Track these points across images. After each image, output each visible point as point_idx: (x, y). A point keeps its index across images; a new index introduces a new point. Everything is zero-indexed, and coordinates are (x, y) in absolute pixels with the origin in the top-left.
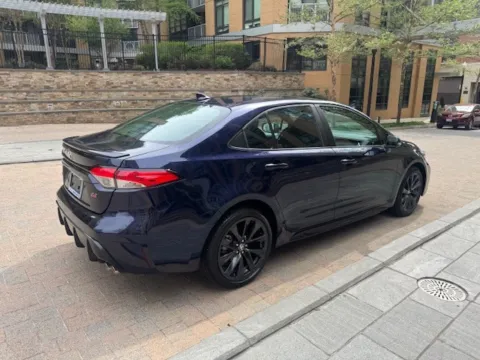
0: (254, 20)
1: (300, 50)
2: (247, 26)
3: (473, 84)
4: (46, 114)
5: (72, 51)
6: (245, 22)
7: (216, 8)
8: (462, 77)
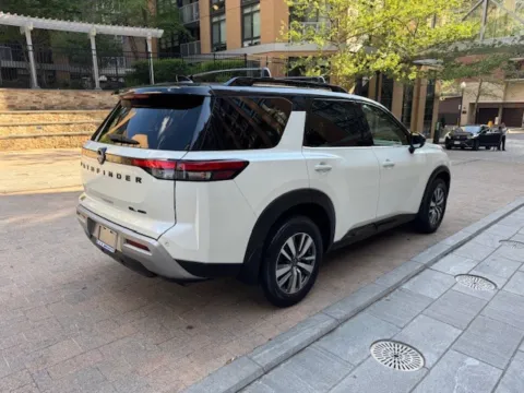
0: (252, 38)
1: (305, 71)
2: (246, 44)
3: (472, 105)
4: (35, 137)
5: (50, 67)
6: (243, 40)
7: (212, 24)
8: (461, 98)
